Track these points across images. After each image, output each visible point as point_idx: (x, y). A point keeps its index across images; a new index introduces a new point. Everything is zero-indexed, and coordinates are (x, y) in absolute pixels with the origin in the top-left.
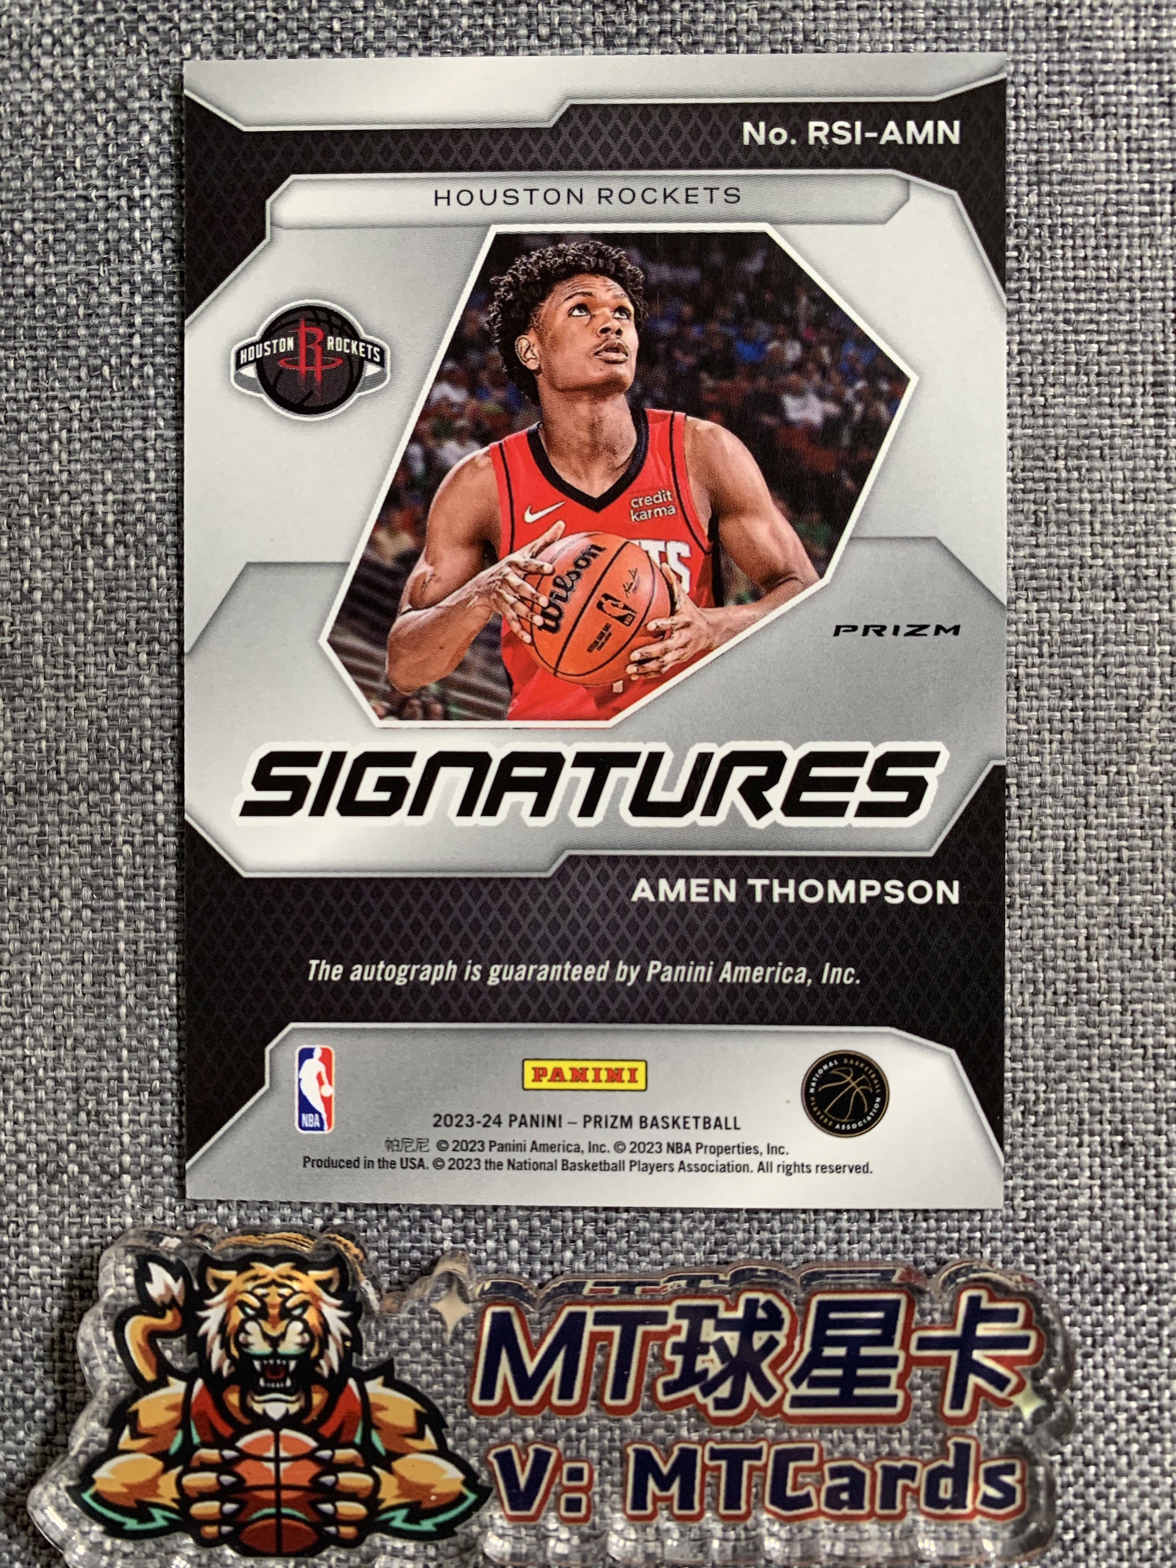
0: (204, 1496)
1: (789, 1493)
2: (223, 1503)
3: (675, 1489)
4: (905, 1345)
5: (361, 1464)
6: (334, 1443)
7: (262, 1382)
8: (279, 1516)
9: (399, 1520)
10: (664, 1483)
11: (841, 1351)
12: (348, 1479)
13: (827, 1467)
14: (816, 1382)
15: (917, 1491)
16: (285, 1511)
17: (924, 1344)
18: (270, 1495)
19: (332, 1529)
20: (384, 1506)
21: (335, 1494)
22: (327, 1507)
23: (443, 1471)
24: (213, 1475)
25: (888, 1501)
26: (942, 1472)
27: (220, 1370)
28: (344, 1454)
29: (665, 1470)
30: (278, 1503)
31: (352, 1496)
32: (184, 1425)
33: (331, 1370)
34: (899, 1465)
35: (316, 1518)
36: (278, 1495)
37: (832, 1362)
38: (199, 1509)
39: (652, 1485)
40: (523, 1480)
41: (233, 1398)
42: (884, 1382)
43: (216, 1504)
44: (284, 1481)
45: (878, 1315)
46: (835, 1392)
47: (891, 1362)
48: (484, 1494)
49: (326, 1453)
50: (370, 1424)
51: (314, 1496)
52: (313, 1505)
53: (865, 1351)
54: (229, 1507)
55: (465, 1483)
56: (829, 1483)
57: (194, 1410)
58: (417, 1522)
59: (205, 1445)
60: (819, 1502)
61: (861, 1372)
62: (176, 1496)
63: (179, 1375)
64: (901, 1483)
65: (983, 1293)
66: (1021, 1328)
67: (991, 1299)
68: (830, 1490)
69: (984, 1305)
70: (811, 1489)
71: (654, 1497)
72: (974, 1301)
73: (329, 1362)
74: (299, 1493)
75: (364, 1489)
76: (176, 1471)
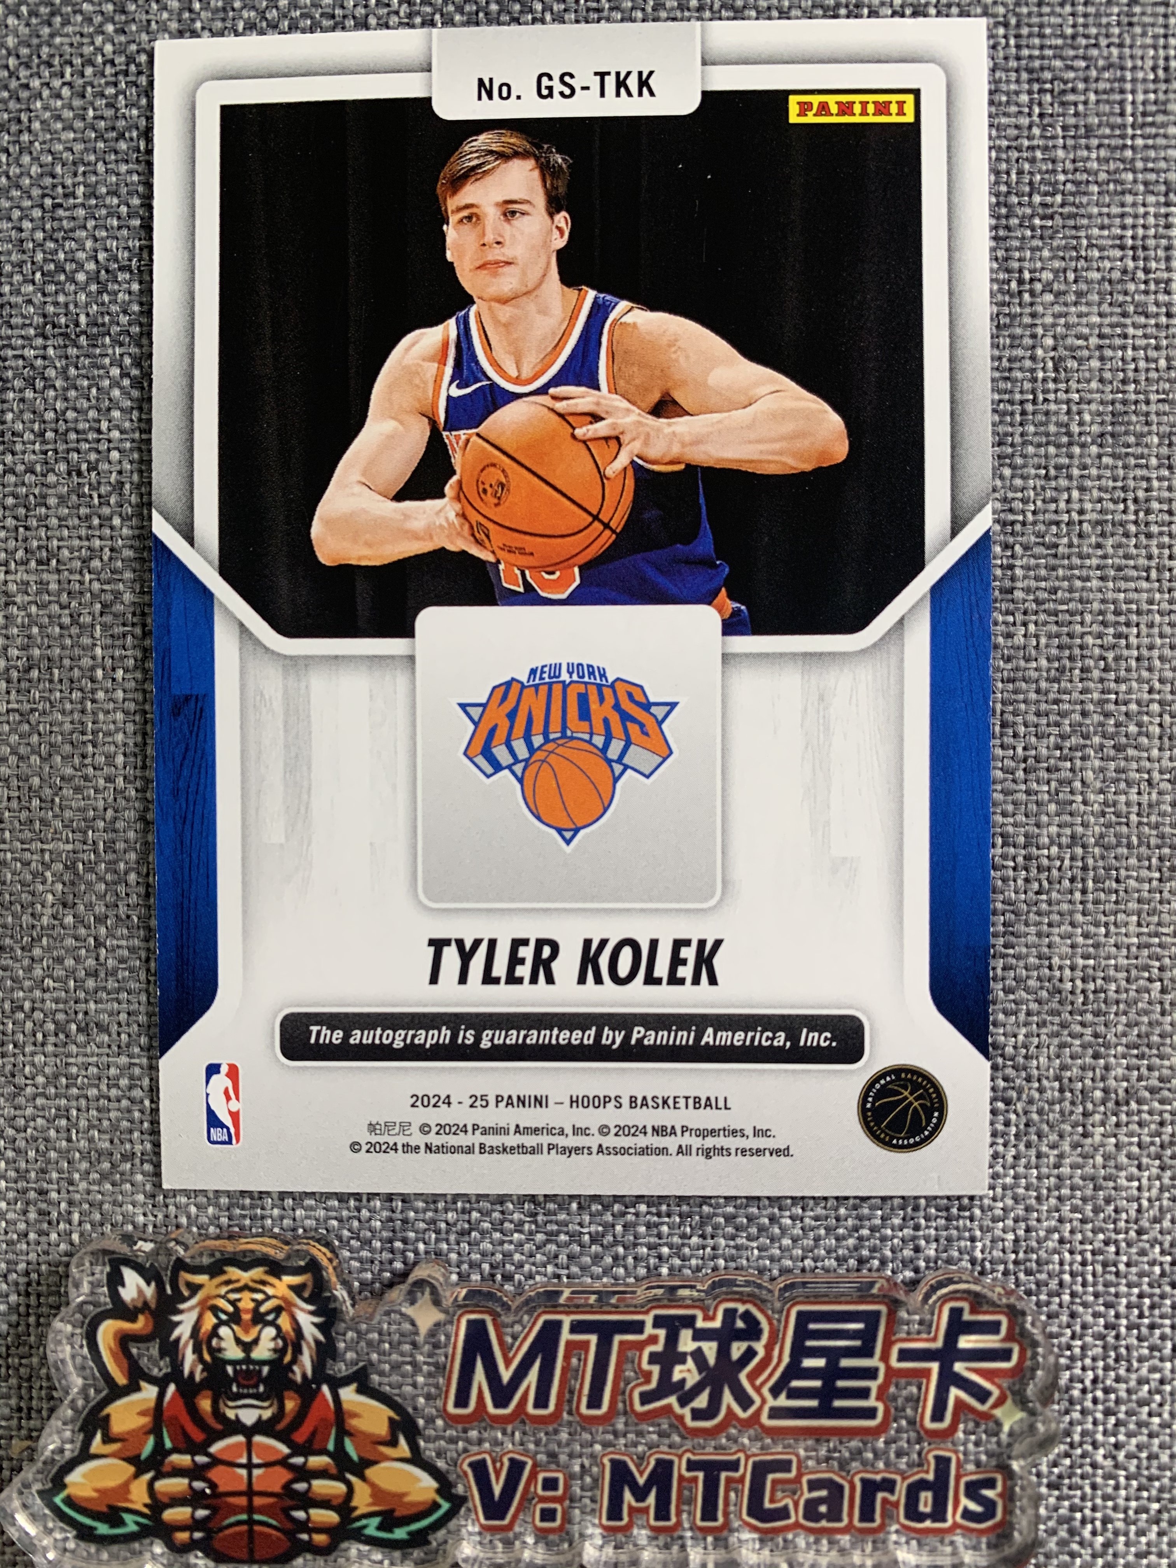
0: (176, 1501)
1: (767, 1505)
2: (195, 1509)
3: (651, 1500)
4: (885, 1357)
5: (334, 1471)
6: (306, 1450)
7: (235, 1389)
8: (251, 1522)
9: (372, 1527)
10: (640, 1494)
11: (820, 1363)
12: (321, 1486)
13: (804, 1480)
14: (794, 1394)
15: (896, 1505)
16: (257, 1517)
17: (904, 1355)
18: (243, 1501)
19: (305, 1537)
20: (358, 1513)
21: (308, 1501)
22: (300, 1515)
23: (418, 1480)
24: (186, 1481)
25: (867, 1514)
26: (923, 1485)
27: (192, 1375)
28: (317, 1461)
29: (641, 1481)
30: (250, 1509)
31: (325, 1503)
32: (155, 1430)
33: (304, 1375)
34: (878, 1477)
35: (289, 1526)
36: (250, 1501)
37: (812, 1374)
38: (171, 1515)
39: (628, 1495)
40: (497, 1490)
41: (205, 1404)
42: (864, 1393)
43: (188, 1510)
44: (256, 1487)
45: (859, 1326)
46: (813, 1403)
47: (871, 1373)
48: (458, 1502)
49: (298, 1460)
50: (343, 1432)
51: (287, 1504)
52: (286, 1511)
53: (845, 1363)
54: (201, 1513)
55: (439, 1492)
56: (807, 1495)
57: (166, 1416)
58: (390, 1531)
59: (175, 1450)
60: (797, 1515)
61: (840, 1384)
62: (148, 1501)
63: (151, 1380)
64: (880, 1496)
65: (965, 1305)
66: (1004, 1340)
67: (973, 1311)
68: (808, 1502)
69: (967, 1317)
70: (789, 1502)
71: (630, 1508)
72: (956, 1313)
73: (302, 1367)
74: (271, 1500)
75: (336, 1497)
76: (148, 1476)
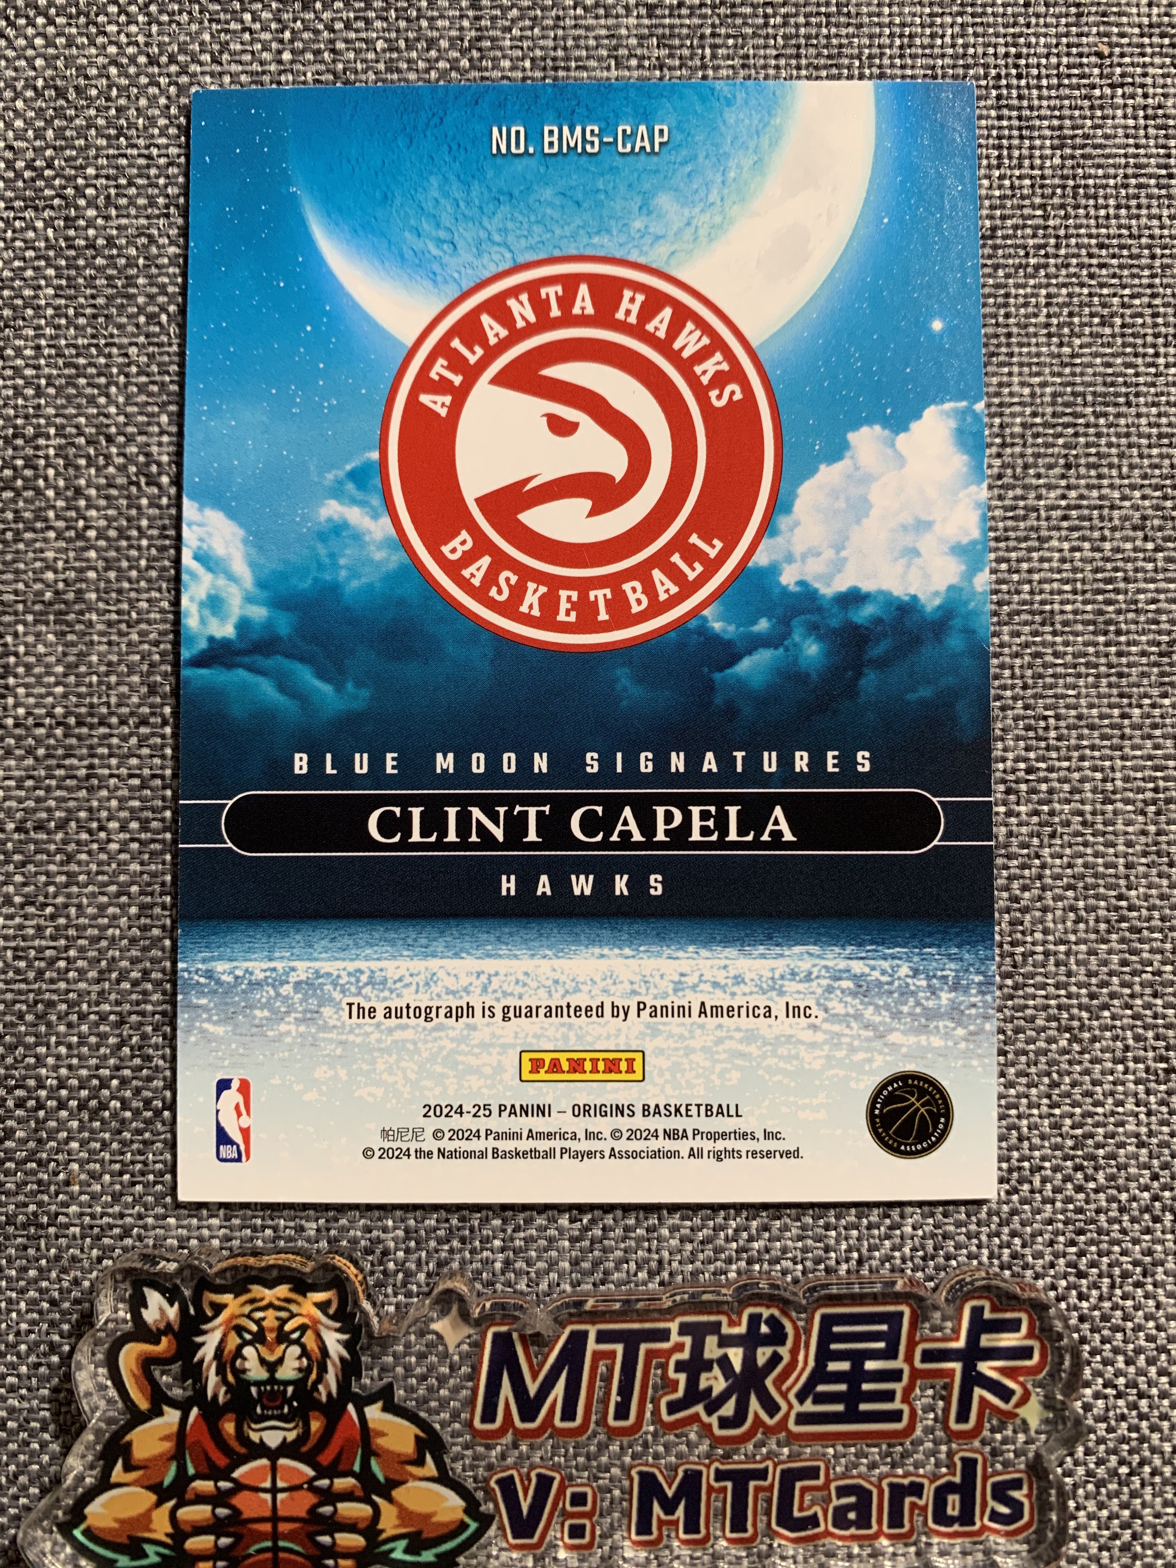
0: (199, 1529)
1: (796, 1514)
2: (218, 1537)
3: (680, 1512)
4: (909, 1359)
5: (359, 1493)
6: (332, 1472)
7: (259, 1410)
8: (275, 1549)
9: (399, 1551)
10: (669, 1507)
11: (844, 1366)
12: (349, 1510)
13: (833, 1486)
14: (820, 1399)
15: (924, 1509)
16: (281, 1544)
17: (928, 1356)
18: (267, 1527)
19: (330, 1562)
20: (385, 1536)
21: (333, 1525)
22: (325, 1539)
23: (444, 1499)
24: (208, 1508)
25: (896, 1520)
26: (950, 1488)
27: (215, 1396)
28: (342, 1483)
29: (670, 1493)
30: (275, 1536)
31: (350, 1527)
32: (178, 1456)
33: (330, 1395)
34: (906, 1482)
35: (313, 1551)
36: (275, 1528)
37: (837, 1377)
38: (194, 1543)
39: (657, 1509)
40: (525, 1507)
41: (229, 1427)
42: (889, 1396)
43: (211, 1538)
44: (281, 1513)
45: (882, 1327)
46: (840, 1408)
47: (895, 1375)
48: (485, 1521)
49: (324, 1483)
50: (369, 1452)
51: (312, 1529)
52: (311, 1537)
53: (870, 1365)
54: (225, 1541)
55: (466, 1511)
56: (835, 1502)
57: (189, 1440)
58: (418, 1553)
59: (200, 1476)
60: (826, 1524)
61: (866, 1387)
62: (170, 1530)
63: (174, 1404)
64: (908, 1500)
65: (987, 1305)
66: (1026, 1337)
67: (994, 1309)
68: (836, 1509)
69: (987, 1315)
70: (817, 1509)
71: (660, 1521)
72: (977, 1312)
73: (327, 1387)
74: (296, 1525)
75: (363, 1519)
76: (172, 1503)
